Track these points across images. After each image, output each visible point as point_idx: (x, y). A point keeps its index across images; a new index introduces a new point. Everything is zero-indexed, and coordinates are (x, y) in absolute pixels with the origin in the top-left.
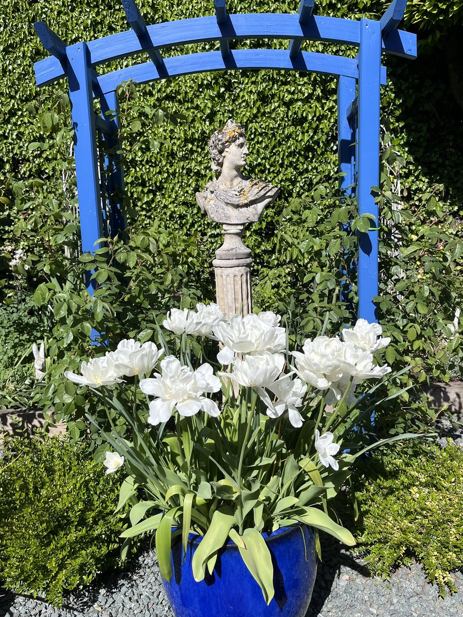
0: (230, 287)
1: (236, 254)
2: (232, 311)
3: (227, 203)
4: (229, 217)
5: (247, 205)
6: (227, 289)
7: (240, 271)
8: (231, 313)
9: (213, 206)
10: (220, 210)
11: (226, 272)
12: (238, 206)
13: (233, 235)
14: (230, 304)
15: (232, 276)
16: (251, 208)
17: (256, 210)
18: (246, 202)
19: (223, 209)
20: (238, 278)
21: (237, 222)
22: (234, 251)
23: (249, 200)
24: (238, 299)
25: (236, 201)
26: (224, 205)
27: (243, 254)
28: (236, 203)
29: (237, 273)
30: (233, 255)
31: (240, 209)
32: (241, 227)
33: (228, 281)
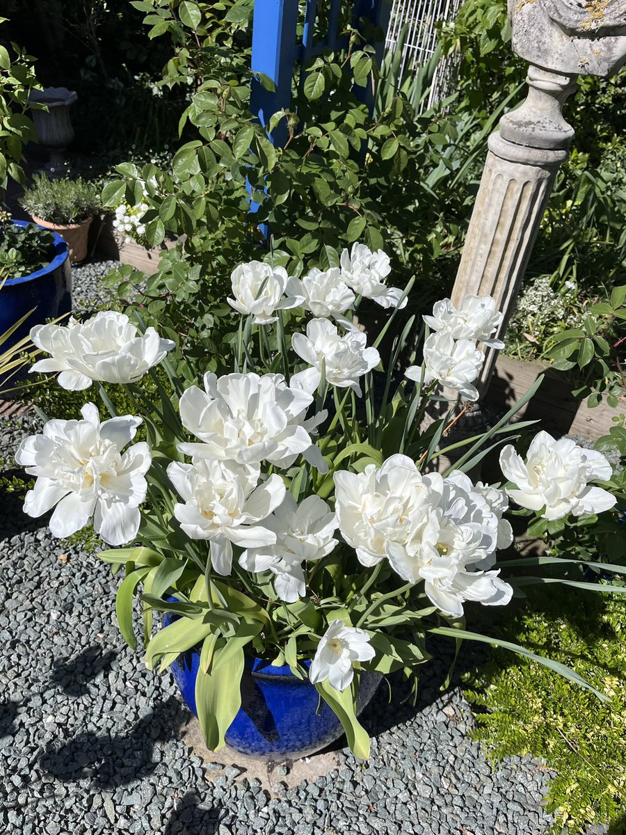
0: (498, 199)
1: (531, 138)
2: (485, 243)
3: (553, 21)
4: (546, 52)
5: (592, 35)
6: (490, 199)
7: (525, 173)
8: (483, 246)
9: (526, 18)
10: (534, 32)
11: (499, 168)
12: (572, 32)
13: (543, 94)
14: (487, 230)
15: (506, 178)
16: (599, 44)
17: (610, 50)
18: (593, 26)
19: (541, 30)
20: (517, 187)
21: (559, 68)
22: (530, 129)
23: (601, 24)
24: (503, 226)
25: (572, 18)
26: (546, 21)
27: (546, 141)
28: (570, 25)
29: (517, 176)
30: (523, 137)
31: (577, 41)
32: (565, 81)
33: (498, 186)
